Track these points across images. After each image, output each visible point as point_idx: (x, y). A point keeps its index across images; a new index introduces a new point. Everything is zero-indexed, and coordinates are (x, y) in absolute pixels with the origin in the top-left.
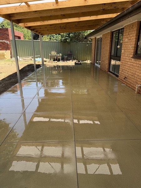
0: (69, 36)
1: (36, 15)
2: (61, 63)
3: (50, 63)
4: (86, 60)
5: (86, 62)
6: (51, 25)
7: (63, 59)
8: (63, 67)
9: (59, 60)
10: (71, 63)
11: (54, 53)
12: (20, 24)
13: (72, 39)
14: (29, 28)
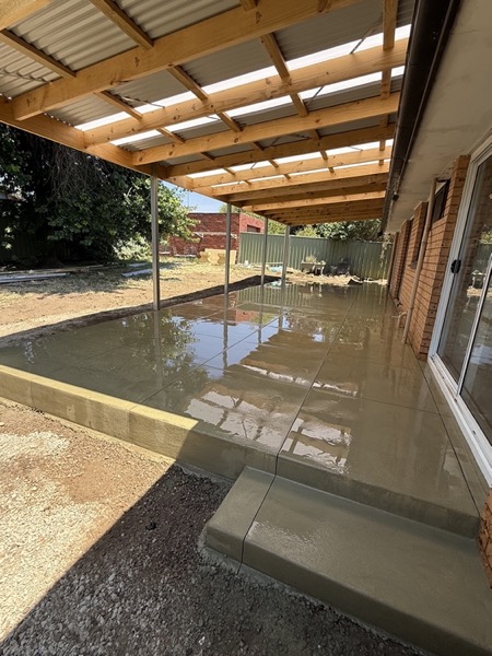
0: (346, 229)
1: (264, 195)
2: (322, 279)
3: (298, 277)
4: (380, 278)
5: (379, 282)
6: (298, 208)
7: (327, 272)
8: (325, 286)
9: (318, 273)
10: (342, 280)
11: (311, 259)
12: (244, 208)
13: (351, 235)
14: (262, 213)
